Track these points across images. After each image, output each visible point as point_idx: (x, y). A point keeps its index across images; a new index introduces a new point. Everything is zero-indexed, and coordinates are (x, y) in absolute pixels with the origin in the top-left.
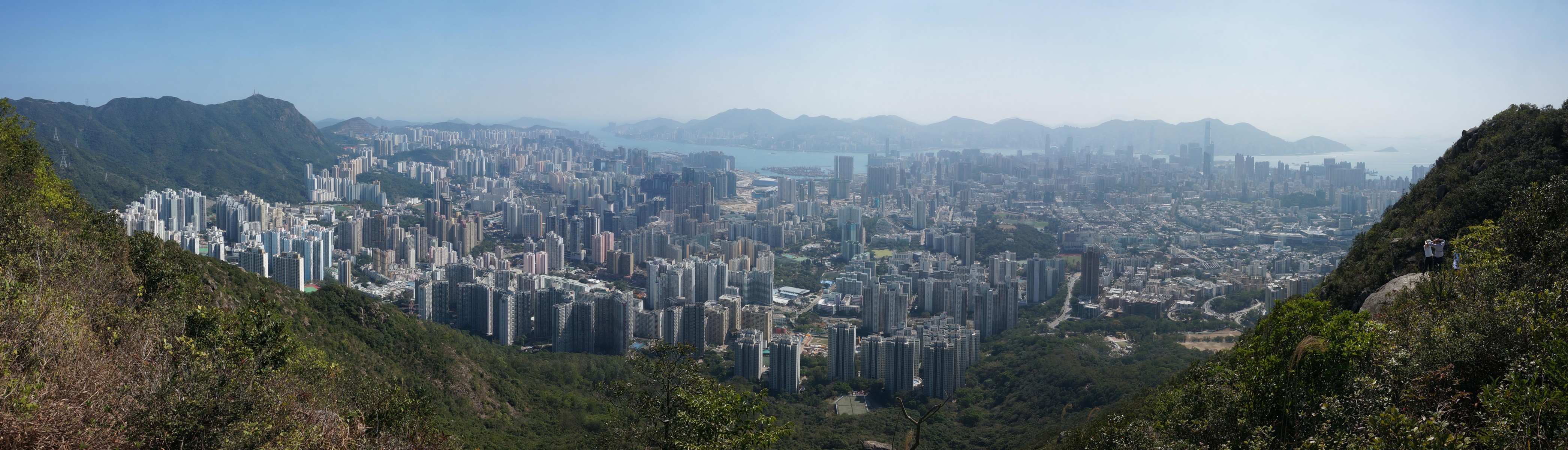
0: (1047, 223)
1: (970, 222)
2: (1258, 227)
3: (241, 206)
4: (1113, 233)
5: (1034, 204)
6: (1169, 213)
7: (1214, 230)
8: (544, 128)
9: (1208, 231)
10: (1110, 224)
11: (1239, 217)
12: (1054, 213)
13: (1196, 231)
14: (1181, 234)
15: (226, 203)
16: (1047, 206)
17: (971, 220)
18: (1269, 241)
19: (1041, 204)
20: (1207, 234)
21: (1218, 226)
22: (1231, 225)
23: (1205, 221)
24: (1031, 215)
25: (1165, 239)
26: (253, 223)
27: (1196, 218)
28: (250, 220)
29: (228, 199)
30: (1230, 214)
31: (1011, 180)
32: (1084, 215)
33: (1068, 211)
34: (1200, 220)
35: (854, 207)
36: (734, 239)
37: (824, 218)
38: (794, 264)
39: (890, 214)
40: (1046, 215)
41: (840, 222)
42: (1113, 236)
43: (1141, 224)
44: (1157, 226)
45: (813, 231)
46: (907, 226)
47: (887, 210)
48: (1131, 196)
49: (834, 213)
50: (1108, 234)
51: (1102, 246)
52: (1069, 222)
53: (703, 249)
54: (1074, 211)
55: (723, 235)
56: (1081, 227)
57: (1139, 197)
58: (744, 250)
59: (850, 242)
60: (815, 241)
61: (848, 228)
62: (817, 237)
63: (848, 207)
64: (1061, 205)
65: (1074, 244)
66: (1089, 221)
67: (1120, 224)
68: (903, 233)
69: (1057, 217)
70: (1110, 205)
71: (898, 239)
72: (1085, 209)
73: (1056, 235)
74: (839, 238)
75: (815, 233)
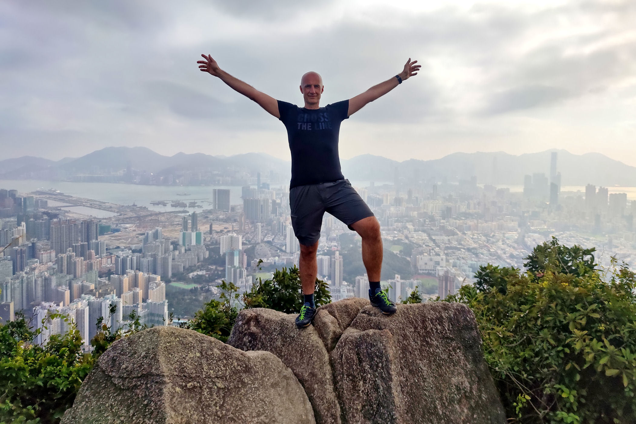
0: (401, 248)
1: (335, 246)
4: (463, 258)
5: (389, 230)
6: (516, 242)
10: (459, 249)
12: (407, 237)
16: (399, 231)
17: (336, 244)
19: (395, 230)
24: (386, 240)
32: (434, 241)
33: (419, 237)
35: (235, 235)
36: (124, 272)
37: (207, 246)
38: (183, 292)
39: (266, 239)
40: (399, 240)
41: (223, 249)
42: (463, 261)
43: (489, 251)
44: (505, 253)
45: (198, 259)
46: (281, 250)
47: (262, 237)
48: (478, 223)
49: (216, 242)
50: (458, 259)
51: (453, 270)
52: (420, 246)
53: (92, 286)
54: (425, 236)
55: (110, 270)
56: (432, 251)
57: (485, 225)
58: (135, 283)
59: (234, 267)
60: (200, 268)
61: (232, 254)
62: (202, 264)
63: (230, 234)
64: (413, 230)
65: (428, 267)
66: (439, 246)
67: (469, 250)
68: (279, 256)
69: (410, 241)
70: (458, 232)
71: (275, 263)
72: (435, 235)
73: (410, 258)
74: (223, 263)
75: (200, 260)
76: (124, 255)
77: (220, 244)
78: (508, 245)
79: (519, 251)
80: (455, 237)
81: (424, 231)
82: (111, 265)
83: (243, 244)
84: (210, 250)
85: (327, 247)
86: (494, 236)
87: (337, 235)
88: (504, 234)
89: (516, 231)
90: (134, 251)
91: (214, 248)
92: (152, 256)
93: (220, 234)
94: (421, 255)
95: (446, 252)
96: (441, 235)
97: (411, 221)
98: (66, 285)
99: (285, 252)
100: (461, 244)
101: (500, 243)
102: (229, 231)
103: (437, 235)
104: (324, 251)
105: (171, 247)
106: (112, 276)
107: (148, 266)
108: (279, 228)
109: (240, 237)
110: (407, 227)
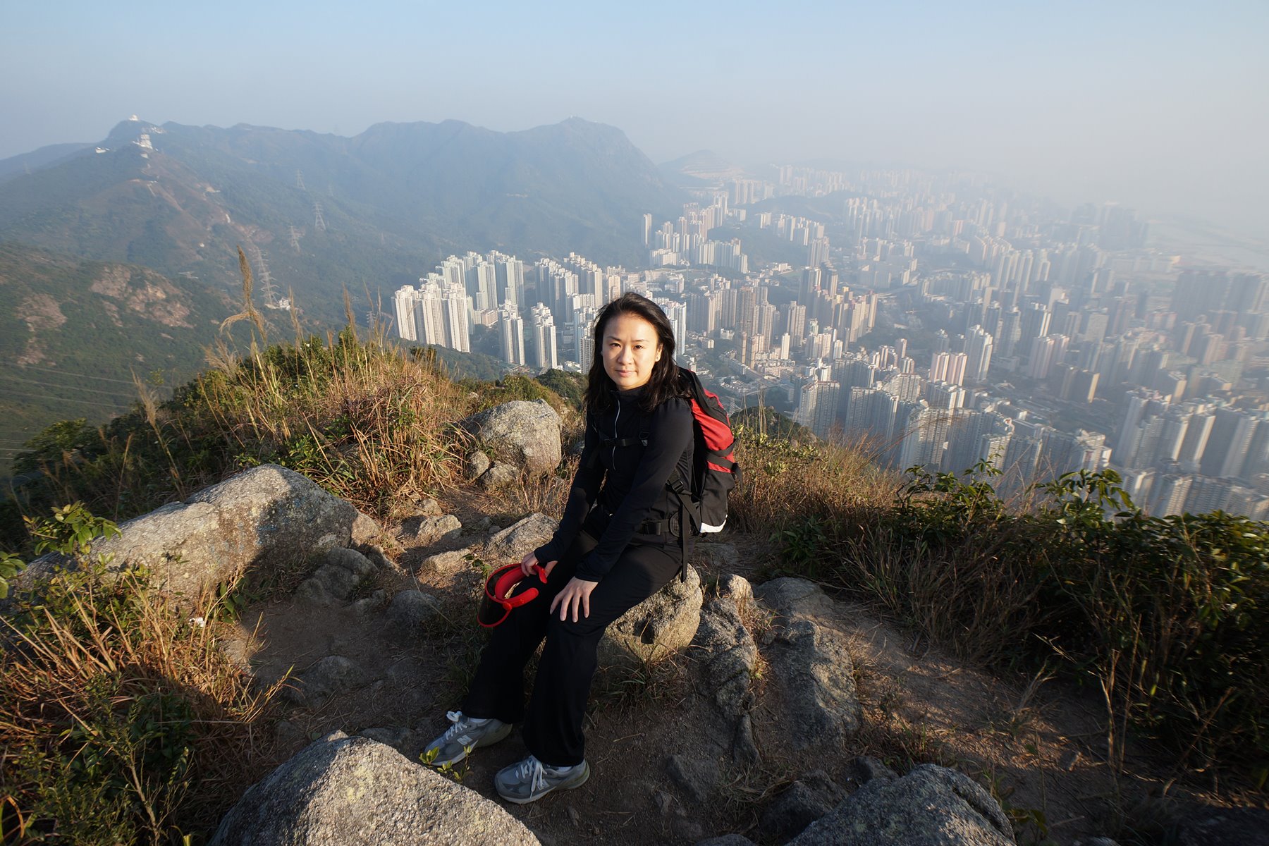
3: (569, 275)
15: (548, 268)
26: (585, 296)
28: (580, 293)
29: (550, 264)
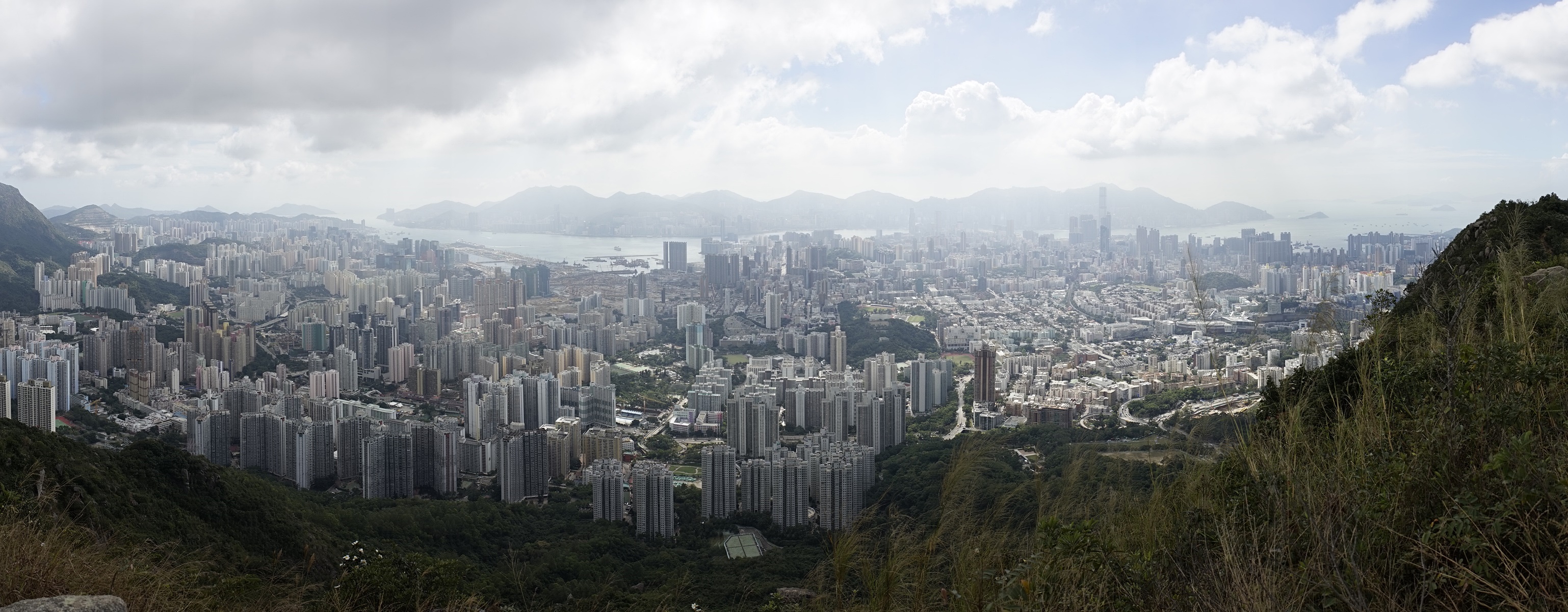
0: (922, 318)
1: (833, 319)
2: (1171, 314)
4: (1002, 327)
5: (905, 295)
6: (1065, 301)
7: (1120, 320)
8: (313, 217)
9: (1113, 322)
10: (997, 316)
11: (1148, 303)
12: (929, 304)
13: (1099, 322)
14: (1081, 326)
16: (919, 296)
17: (833, 316)
18: (1187, 331)
19: (913, 295)
20: (1112, 325)
21: (1123, 315)
22: (1139, 313)
23: (1107, 309)
24: (902, 309)
25: (1063, 332)
27: (1096, 306)
30: (1136, 301)
31: (875, 269)
32: (964, 307)
33: (945, 303)
34: (1102, 308)
35: (695, 303)
36: (557, 348)
37: (659, 318)
38: (632, 376)
39: (736, 311)
40: (920, 307)
41: (681, 322)
42: (1002, 331)
43: (1033, 315)
44: (1052, 317)
45: (649, 335)
46: (759, 325)
47: (732, 307)
48: (1018, 281)
49: (671, 312)
50: (996, 328)
51: (991, 343)
52: (948, 315)
53: (524, 361)
54: (952, 301)
55: (541, 343)
56: (962, 320)
57: (1027, 282)
58: (572, 361)
59: (697, 346)
60: (653, 346)
61: (693, 330)
62: (654, 342)
63: (688, 303)
64: (936, 294)
65: (958, 341)
66: (971, 314)
67: (1008, 316)
68: (756, 333)
69: (934, 309)
70: (994, 294)
71: (751, 342)
72: (964, 299)
73: (935, 331)
74: (682, 342)
75: (651, 336)
76: (557, 325)
77: (676, 315)
78: (1055, 306)
79: (1068, 312)
80: (991, 300)
81: (950, 294)
82: (543, 336)
83: (707, 316)
84: (664, 324)
85: (822, 320)
86: (1038, 296)
87: (834, 304)
88: (1050, 293)
89: (1065, 288)
90: (568, 321)
91: (667, 321)
92: (590, 328)
93: (675, 303)
94: (949, 326)
95: (980, 320)
96: (973, 299)
97: (934, 282)
98: (494, 356)
99: (765, 327)
100: (999, 310)
101: (1046, 304)
102: (687, 299)
103: (968, 299)
104: (818, 325)
105: (614, 317)
106: (545, 350)
107: (587, 340)
108: (755, 296)
109: (703, 306)
110: (929, 290)
